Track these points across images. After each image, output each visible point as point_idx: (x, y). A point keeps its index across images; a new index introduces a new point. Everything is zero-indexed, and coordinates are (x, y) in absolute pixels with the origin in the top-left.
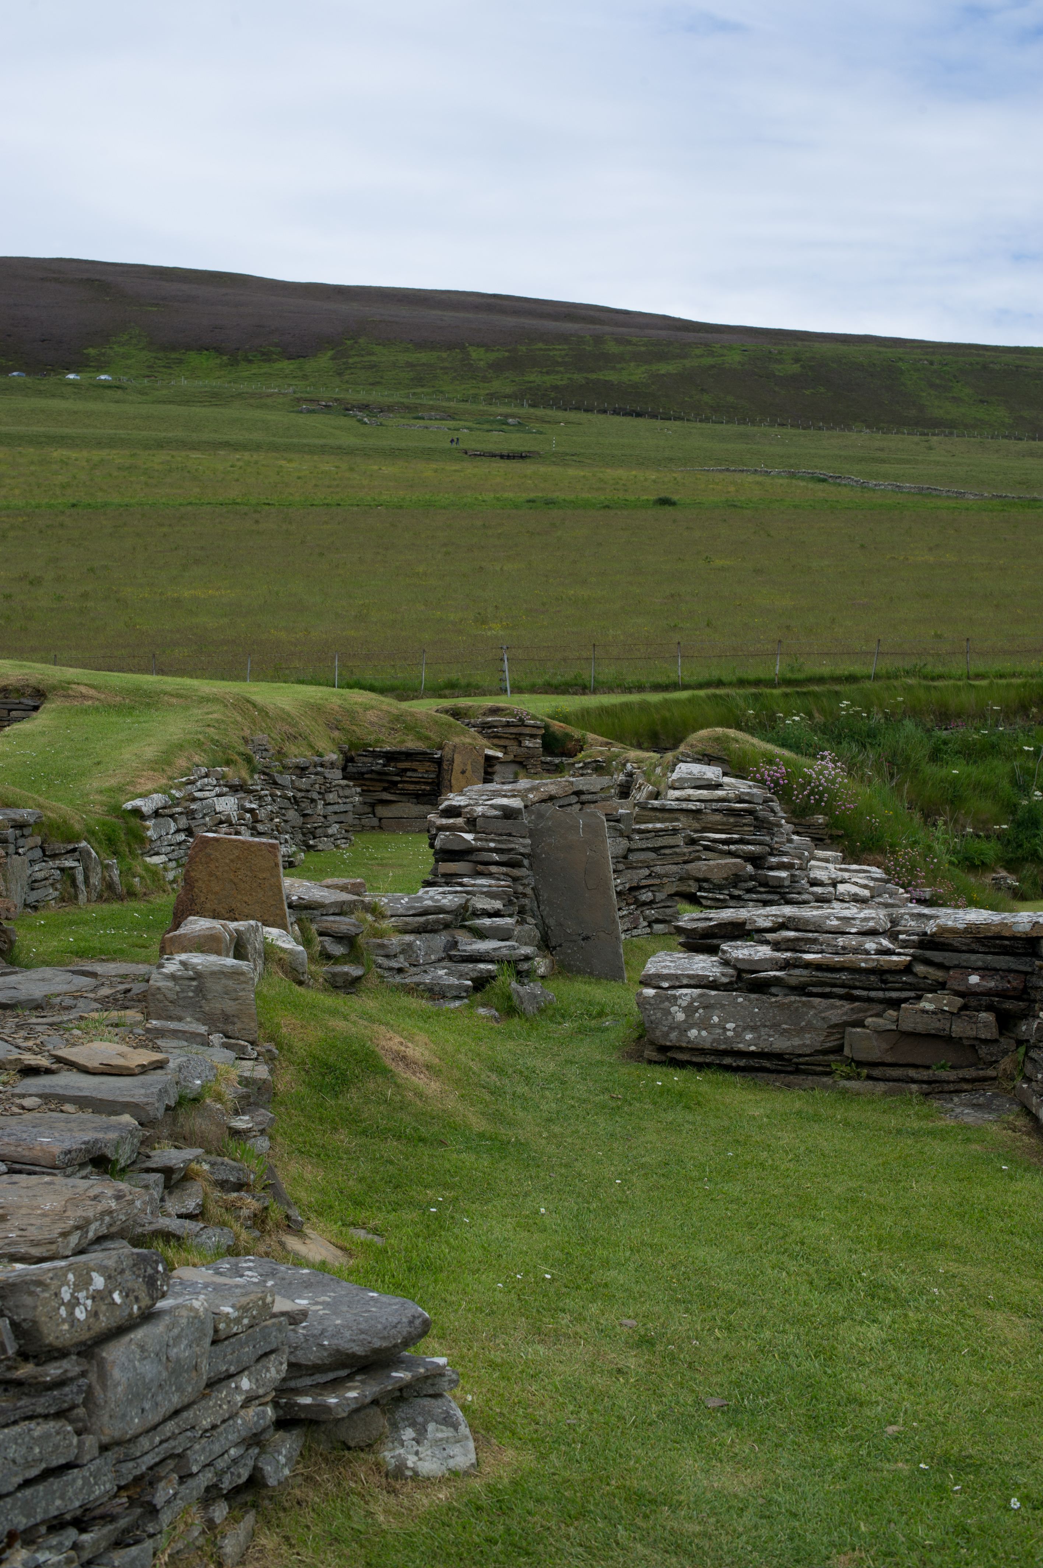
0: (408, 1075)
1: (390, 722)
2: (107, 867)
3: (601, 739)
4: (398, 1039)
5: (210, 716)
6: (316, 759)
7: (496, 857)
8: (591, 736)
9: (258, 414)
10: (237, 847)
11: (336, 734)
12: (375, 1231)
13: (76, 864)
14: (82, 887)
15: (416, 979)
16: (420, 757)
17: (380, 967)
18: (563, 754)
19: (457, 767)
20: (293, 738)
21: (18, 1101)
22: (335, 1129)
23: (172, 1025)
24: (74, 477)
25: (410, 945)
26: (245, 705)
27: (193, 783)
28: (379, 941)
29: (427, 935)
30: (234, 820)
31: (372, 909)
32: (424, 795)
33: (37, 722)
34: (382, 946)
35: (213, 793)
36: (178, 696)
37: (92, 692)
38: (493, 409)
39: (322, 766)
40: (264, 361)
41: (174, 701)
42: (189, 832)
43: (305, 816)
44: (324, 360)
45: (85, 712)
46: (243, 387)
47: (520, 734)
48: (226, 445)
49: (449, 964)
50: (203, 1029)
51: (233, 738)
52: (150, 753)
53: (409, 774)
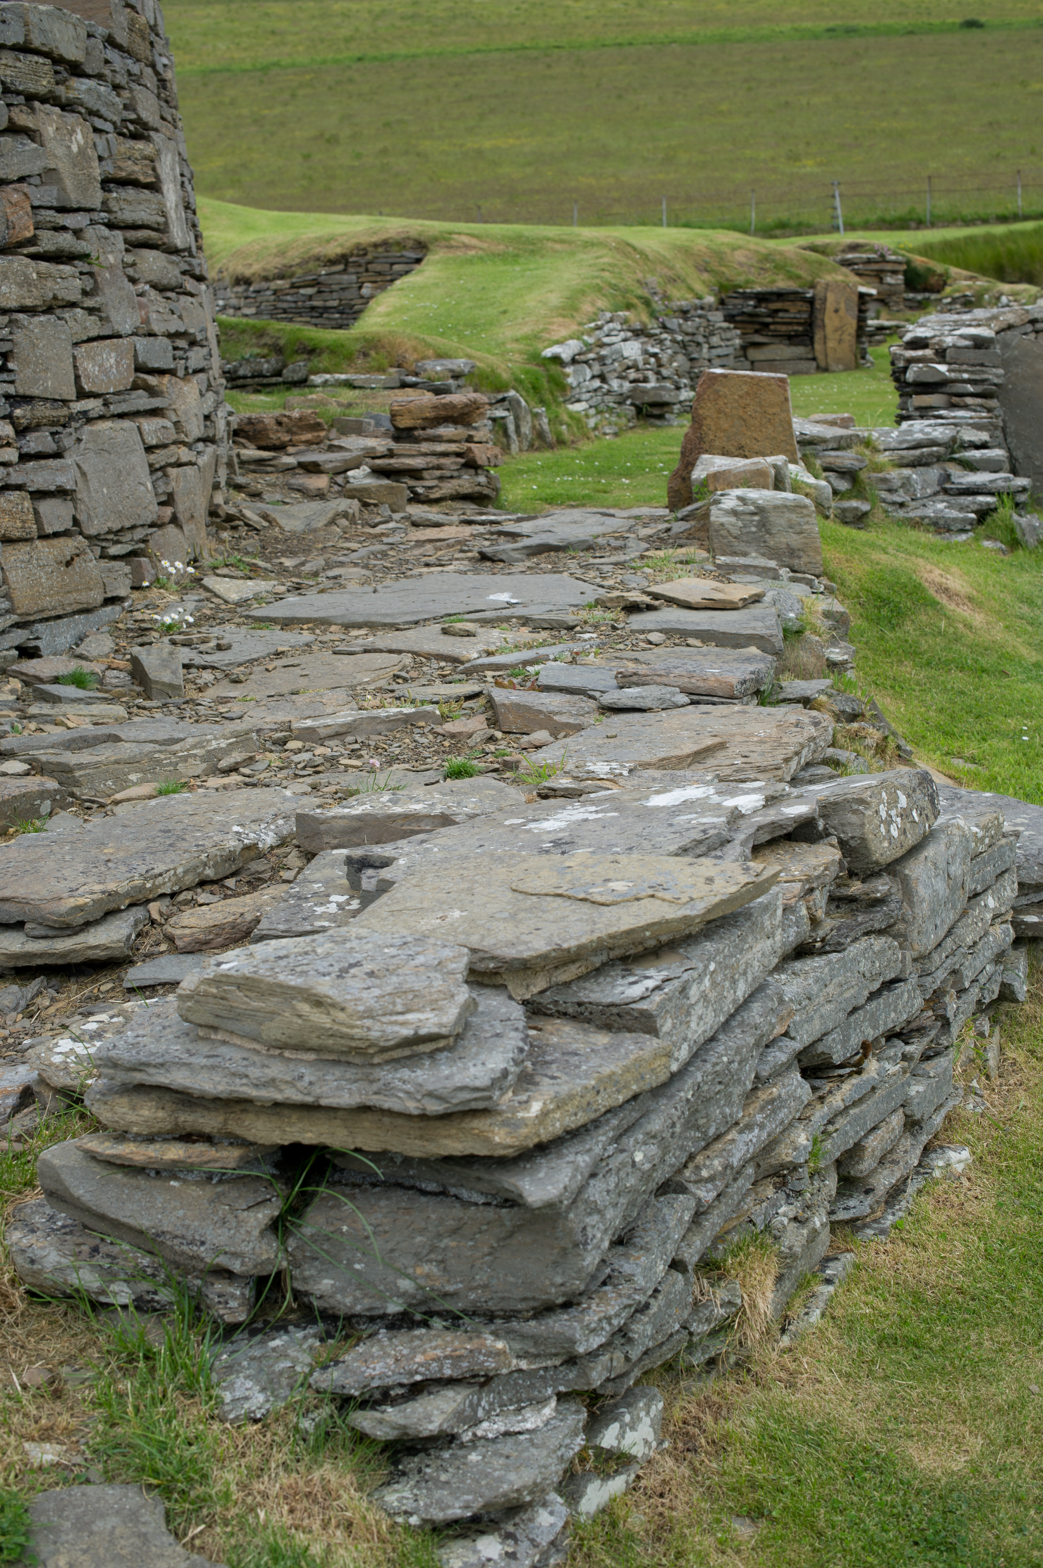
0: (953, 606)
1: (759, 261)
2: (536, 416)
3: (965, 273)
4: (937, 572)
5: (602, 260)
6: (697, 301)
7: (970, 388)
8: (954, 270)
10: (745, 383)
11: (706, 276)
12: (973, 760)
13: (504, 414)
14: (514, 436)
15: (919, 513)
16: (792, 297)
17: (884, 501)
18: (925, 290)
19: (830, 305)
20: (673, 280)
21: (642, 637)
22: (900, 662)
23: (742, 561)
24: (357, 29)
25: (908, 478)
26: (625, 248)
27: (599, 328)
28: (881, 475)
29: (922, 469)
30: (641, 365)
31: (867, 443)
32: (796, 336)
33: (426, 274)
34: (884, 480)
35: (619, 338)
36: (562, 241)
37: (474, 242)
39: (702, 308)
41: (558, 247)
42: (603, 378)
43: (692, 360)
45: (470, 262)
47: (882, 271)
49: (946, 498)
50: (772, 564)
51: (628, 280)
52: (555, 299)
53: (781, 314)
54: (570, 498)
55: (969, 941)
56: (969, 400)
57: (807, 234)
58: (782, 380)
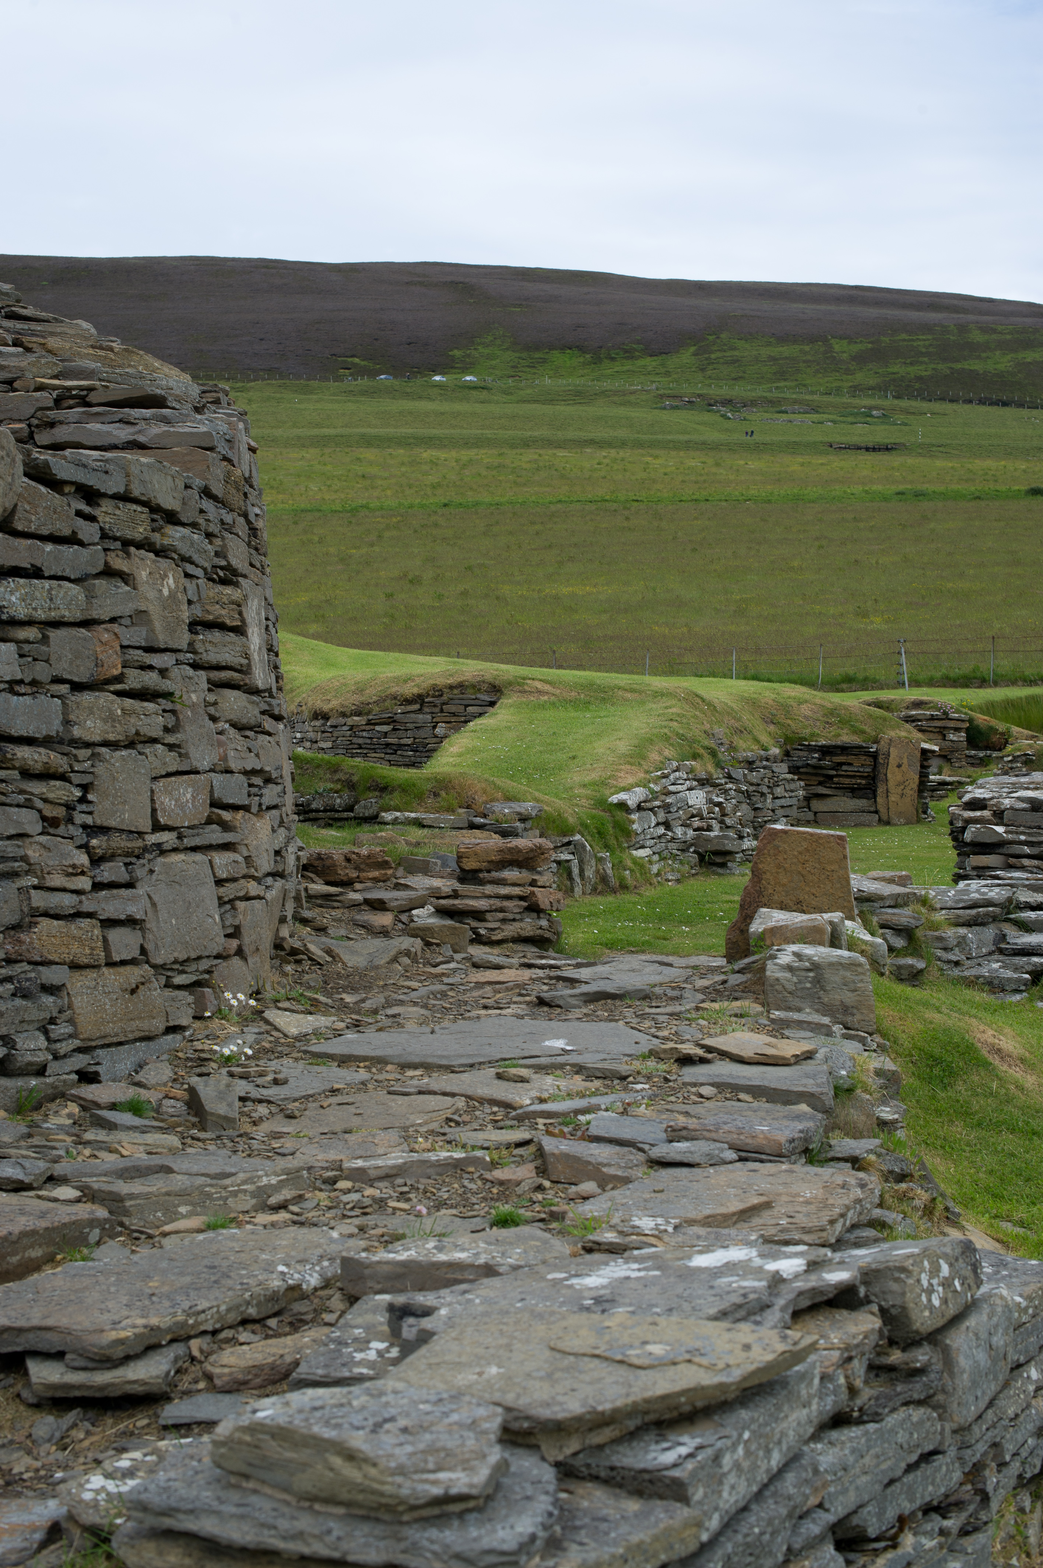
0: (1005, 1068)
1: (825, 715)
2: (600, 860)
3: (1026, 732)
4: (990, 1032)
5: (670, 710)
6: (762, 753)
7: (1027, 850)
8: (1015, 730)
9: (622, 411)
10: (805, 839)
11: (772, 728)
12: (1021, 1224)
13: (571, 857)
14: (577, 879)
15: (974, 972)
16: (856, 751)
17: (939, 959)
18: (987, 748)
19: (893, 761)
20: (739, 732)
21: (694, 1090)
22: (951, 1121)
23: (796, 1016)
24: (444, 477)
25: (964, 937)
26: (694, 699)
27: (665, 776)
28: (936, 934)
29: (977, 928)
30: (705, 814)
31: (924, 901)
32: (860, 789)
33: (500, 717)
34: (940, 939)
35: (685, 787)
36: (633, 691)
37: (547, 687)
38: (856, 401)
39: (767, 760)
40: (627, 358)
41: (628, 695)
42: (667, 825)
43: (756, 809)
44: (686, 357)
45: (543, 707)
46: (607, 385)
47: (945, 728)
48: (591, 442)
49: (1001, 957)
50: (826, 1020)
51: (696, 731)
52: (623, 747)
53: (844, 768)
54: (630, 944)
55: (1011, 1412)
56: (1026, 862)
57: (873, 689)
58: (841, 838)
